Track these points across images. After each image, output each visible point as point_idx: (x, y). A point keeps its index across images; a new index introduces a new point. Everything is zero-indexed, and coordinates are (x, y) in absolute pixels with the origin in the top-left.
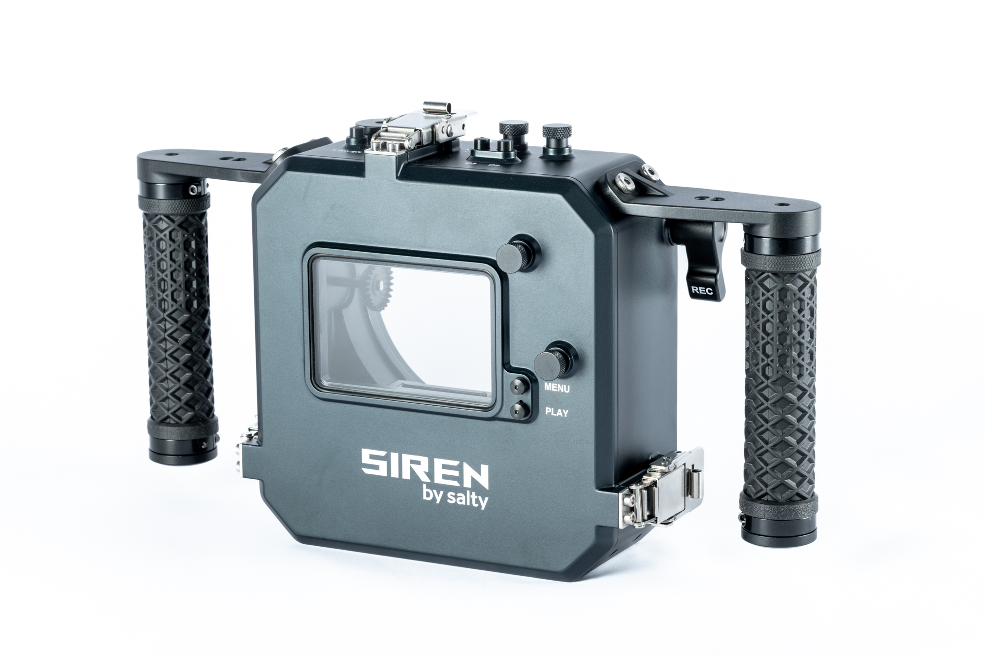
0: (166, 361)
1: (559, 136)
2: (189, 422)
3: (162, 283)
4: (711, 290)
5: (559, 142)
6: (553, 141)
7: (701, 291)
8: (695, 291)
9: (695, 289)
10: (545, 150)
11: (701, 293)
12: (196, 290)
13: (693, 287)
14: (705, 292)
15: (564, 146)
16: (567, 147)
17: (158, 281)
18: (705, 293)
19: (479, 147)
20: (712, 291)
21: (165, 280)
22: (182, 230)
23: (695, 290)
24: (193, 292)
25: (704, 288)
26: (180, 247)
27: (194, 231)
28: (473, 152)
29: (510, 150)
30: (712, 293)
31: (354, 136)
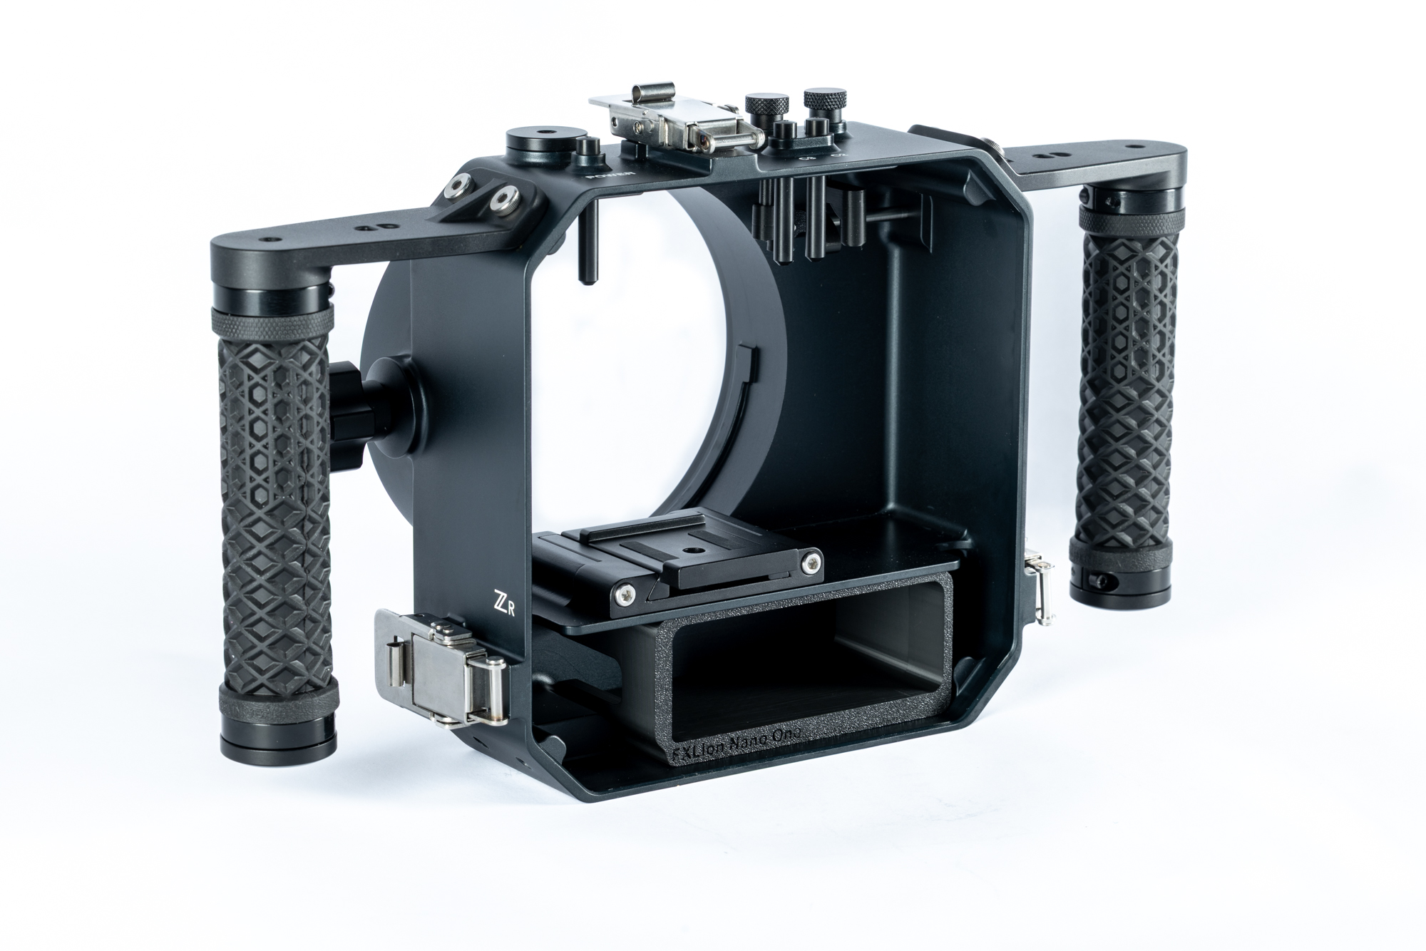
16: (840, 122)
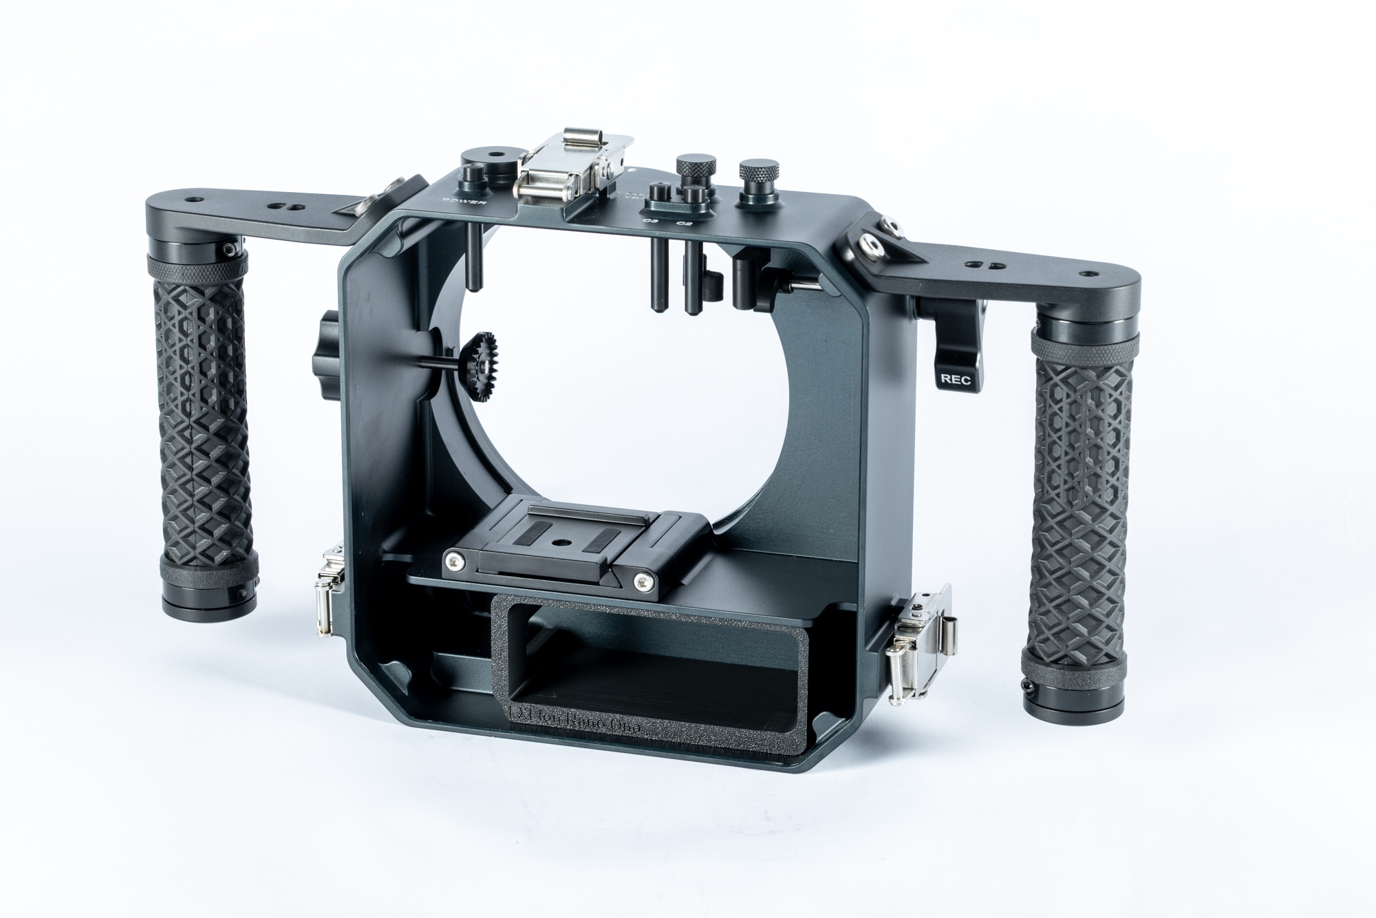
0: (192, 482)
1: (762, 179)
2: (225, 563)
3: (187, 378)
4: (969, 378)
5: (760, 186)
6: (753, 185)
7: (953, 379)
8: (945, 380)
9: (944, 378)
10: (743, 197)
11: (954, 382)
12: (233, 385)
13: (943, 375)
14: (960, 381)
15: (768, 191)
17: (181, 375)
18: (960, 383)
19: (656, 197)
20: (969, 381)
21: (190, 374)
22: (215, 305)
23: (947, 379)
24: (230, 388)
25: (959, 377)
26: (212, 328)
27: (231, 305)
28: (647, 204)
29: (700, 201)
30: (969, 383)
31: (469, 179)
